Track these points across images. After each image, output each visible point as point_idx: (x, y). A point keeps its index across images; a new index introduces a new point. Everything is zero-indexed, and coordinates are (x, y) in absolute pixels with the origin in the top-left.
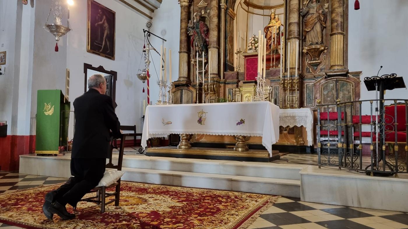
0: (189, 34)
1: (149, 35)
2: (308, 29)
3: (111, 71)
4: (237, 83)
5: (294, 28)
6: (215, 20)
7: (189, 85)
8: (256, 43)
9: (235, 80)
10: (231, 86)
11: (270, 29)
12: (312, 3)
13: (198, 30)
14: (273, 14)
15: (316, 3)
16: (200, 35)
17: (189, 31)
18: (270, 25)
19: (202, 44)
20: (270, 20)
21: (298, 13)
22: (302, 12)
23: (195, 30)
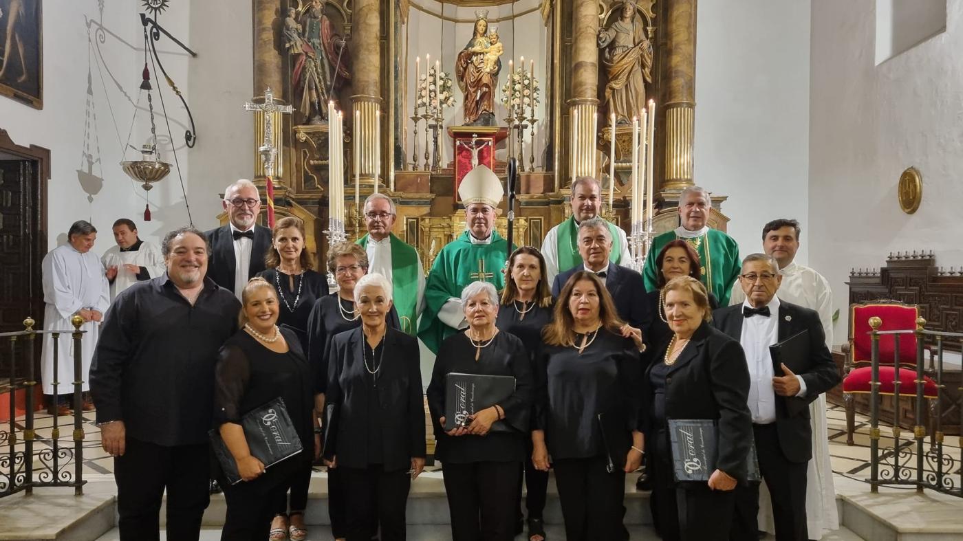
0: (289, 49)
1: (157, 36)
2: (618, 84)
3: (31, 146)
4: (432, 203)
5: (589, 78)
6: (374, 21)
7: (291, 201)
8: (441, 92)
9: (428, 197)
10: (414, 211)
11: (476, 60)
12: (621, 20)
13: (316, 41)
14: (482, 21)
15: (632, 22)
16: (322, 58)
17: (290, 41)
18: (477, 48)
19: (329, 83)
20: (474, 36)
21: (596, 40)
22: (604, 40)
23: (306, 39)
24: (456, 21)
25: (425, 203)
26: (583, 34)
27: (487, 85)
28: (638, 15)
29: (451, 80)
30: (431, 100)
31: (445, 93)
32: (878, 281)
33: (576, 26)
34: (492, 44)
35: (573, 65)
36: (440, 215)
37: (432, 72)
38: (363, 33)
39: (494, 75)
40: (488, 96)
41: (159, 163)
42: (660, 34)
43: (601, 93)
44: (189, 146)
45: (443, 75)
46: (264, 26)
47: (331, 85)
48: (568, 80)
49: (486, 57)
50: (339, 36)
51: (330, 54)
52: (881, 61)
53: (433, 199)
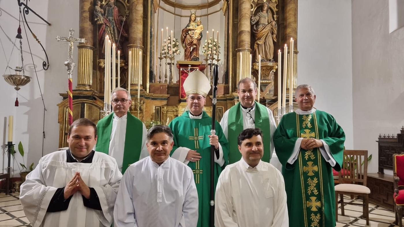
0: (97, 21)
1: (27, 12)
2: (261, 42)
4: (168, 99)
5: (246, 38)
6: (140, 8)
7: (96, 97)
8: (174, 48)
9: (166, 96)
10: (159, 103)
11: (191, 33)
12: (262, 12)
13: (111, 18)
14: (193, 15)
15: (267, 13)
16: (114, 26)
17: (97, 17)
18: (191, 27)
19: (117, 39)
20: (190, 22)
21: (250, 20)
22: (253, 20)
23: (105, 17)
24: (181, 16)
25: (165, 99)
26: (244, 17)
27: (195, 45)
28: (269, 10)
29: (178, 42)
30: (169, 51)
31: (175, 48)
32: (397, 141)
33: (240, 13)
34: (198, 25)
35: (239, 32)
36: (172, 105)
37: (169, 38)
38: (134, 14)
39: (199, 40)
40: (196, 50)
41: (24, 76)
42: (280, 19)
43: (252, 46)
44: (45, 70)
45: (175, 39)
46: (84, 10)
47: (118, 40)
48: (236, 40)
49: (195, 32)
50: (123, 16)
51: (118, 25)
52: (392, 31)
53: (168, 97)
